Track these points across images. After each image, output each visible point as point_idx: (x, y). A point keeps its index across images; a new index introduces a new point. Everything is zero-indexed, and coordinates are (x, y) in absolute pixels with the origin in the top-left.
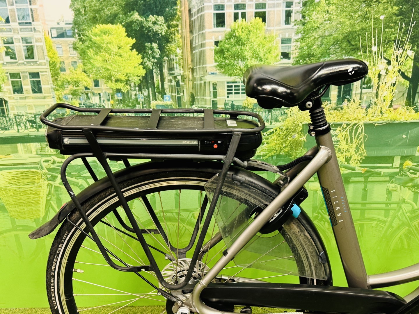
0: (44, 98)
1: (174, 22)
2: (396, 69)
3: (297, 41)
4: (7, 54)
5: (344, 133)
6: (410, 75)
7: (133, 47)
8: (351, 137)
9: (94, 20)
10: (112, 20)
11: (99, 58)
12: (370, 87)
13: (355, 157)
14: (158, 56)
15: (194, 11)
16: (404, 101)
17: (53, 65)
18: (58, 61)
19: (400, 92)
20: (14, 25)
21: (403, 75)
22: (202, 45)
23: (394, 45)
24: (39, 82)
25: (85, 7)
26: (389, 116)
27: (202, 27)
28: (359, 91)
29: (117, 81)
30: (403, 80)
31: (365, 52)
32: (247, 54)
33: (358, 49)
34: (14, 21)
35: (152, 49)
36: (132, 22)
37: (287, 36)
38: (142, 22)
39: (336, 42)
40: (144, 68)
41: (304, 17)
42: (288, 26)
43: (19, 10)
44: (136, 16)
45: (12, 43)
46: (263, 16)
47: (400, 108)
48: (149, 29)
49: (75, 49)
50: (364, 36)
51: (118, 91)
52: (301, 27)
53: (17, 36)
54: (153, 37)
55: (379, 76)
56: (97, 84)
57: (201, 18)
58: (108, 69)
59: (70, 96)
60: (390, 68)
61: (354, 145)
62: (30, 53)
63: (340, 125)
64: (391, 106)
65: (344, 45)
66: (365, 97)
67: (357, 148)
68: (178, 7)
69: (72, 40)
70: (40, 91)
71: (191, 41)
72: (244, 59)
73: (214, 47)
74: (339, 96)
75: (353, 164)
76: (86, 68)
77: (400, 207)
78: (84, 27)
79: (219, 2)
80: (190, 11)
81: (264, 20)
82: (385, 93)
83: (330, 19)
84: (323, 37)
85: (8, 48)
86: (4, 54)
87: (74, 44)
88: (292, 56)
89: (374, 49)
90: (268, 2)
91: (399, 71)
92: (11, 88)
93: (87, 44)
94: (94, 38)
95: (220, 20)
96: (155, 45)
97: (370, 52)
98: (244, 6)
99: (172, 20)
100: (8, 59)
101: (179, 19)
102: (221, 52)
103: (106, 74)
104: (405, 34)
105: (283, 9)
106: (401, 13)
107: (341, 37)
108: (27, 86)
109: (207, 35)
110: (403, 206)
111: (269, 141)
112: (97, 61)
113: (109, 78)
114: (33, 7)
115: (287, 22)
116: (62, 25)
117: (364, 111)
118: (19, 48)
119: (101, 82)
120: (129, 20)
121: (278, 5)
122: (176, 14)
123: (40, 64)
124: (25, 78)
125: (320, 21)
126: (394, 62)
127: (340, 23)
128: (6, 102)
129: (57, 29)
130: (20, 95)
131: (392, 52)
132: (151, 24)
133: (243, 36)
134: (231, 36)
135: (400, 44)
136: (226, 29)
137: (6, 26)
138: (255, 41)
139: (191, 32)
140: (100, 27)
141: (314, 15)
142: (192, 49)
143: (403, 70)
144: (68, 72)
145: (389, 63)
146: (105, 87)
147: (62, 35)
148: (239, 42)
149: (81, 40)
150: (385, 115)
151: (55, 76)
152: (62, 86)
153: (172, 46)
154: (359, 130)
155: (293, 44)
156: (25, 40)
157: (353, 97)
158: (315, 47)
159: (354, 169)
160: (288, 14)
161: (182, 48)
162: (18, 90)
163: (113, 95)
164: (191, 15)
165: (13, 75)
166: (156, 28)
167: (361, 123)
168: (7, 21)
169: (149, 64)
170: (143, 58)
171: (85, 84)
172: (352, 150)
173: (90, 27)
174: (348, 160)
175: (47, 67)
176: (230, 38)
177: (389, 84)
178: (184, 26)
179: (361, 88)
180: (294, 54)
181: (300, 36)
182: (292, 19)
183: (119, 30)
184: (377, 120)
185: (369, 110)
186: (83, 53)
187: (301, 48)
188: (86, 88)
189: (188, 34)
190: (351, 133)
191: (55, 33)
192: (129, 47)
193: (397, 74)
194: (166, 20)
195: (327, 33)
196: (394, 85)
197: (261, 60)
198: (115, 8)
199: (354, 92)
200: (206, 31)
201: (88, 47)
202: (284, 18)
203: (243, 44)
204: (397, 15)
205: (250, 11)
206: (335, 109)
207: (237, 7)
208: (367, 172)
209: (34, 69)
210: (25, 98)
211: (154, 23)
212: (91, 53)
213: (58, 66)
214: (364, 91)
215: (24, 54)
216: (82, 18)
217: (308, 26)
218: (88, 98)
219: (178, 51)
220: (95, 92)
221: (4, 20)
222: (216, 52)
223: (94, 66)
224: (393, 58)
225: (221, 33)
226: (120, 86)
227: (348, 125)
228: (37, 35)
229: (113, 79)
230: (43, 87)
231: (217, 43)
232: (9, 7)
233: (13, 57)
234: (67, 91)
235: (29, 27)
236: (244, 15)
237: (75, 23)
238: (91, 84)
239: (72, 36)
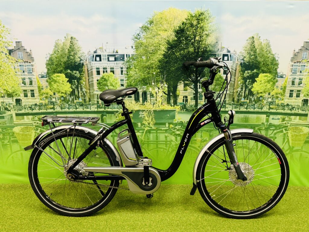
0: (35, 99)
1: (82, 73)
2: (162, 91)
3: (126, 80)
4: (23, 83)
5: (146, 114)
6: (167, 93)
7: (68, 81)
8: (149, 115)
9: (54, 72)
10: (61, 72)
11: (55, 85)
12: (153, 97)
13: (151, 123)
14: (77, 84)
15: (89, 69)
16: (166, 103)
17: (39, 87)
18: (41, 86)
19: (164, 99)
20: (26, 73)
21: (164, 93)
22: (92, 81)
23: (160, 83)
24: (34, 93)
25: (51, 68)
26: (162, 108)
27: (92, 75)
28: (150, 98)
29: (62, 93)
30: (165, 95)
31: (150, 85)
32: (109, 84)
33: (147, 84)
34: (26, 72)
35: (74, 82)
36: (67, 73)
37: (122, 79)
38: (71, 73)
39: (139, 81)
40: (72, 89)
41: (127, 72)
42: (122, 75)
43: (28, 68)
44: (69, 71)
45: (25, 79)
46: (113, 72)
47: (165, 105)
48: (73, 75)
49: (47, 82)
50: (149, 79)
51: (62, 96)
52: (127, 76)
53: (27, 77)
54: (75, 78)
55: (156, 93)
56: (54, 94)
57: (92, 72)
58: (59, 89)
59: (45, 98)
60: (160, 90)
61: (151, 118)
62: (31, 83)
63: (145, 111)
64: (162, 104)
65: (142, 82)
66: (152, 101)
67: (152, 119)
68: (84, 68)
69: (46, 79)
70: (34, 96)
71: (88, 80)
72: (108, 86)
73: (96, 82)
74: (143, 100)
75: (151, 126)
76: (51, 88)
77: (171, 143)
78: (50, 74)
79: (98, 67)
80: (88, 69)
81: (114, 73)
82: (159, 99)
83: (136, 73)
84: (135, 79)
85: (23, 81)
86: (22, 83)
87: (47, 80)
88: (124, 86)
89: (153, 84)
90: (115, 67)
91: (163, 91)
92: (23, 95)
93: (51, 80)
94: (54, 78)
95: (98, 73)
96: (76, 81)
97: (152, 85)
98: (106, 68)
99: (81, 72)
100: (23, 85)
101: (84, 72)
102: (99, 84)
103: (58, 90)
104: (163, 79)
105: (120, 70)
106: (161, 72)
107: (141, 79)
108: (29, 94)
109: (94, 78)
110: (172, 143)
111: (119, 116)
112: (55, 86)
113: (59, 92)
114: (33, 67)
115: (122, 74)
116: (43, 74)
117: (152, 105)
118: (27, 81)
119: (56, 93)
120: (66, 72)
121: (118, 68)
122: (83, 70)
123: (35, 87)
124: (29, 92)
125: (133, 74)
126: (161, 88)
127: (140, 75)
128: (21, 100)
129: (41, 75)
130: (27, 98)
131: (160, 85)
132: (74, 74)
133: (107, 78)
134: (102, 78)
135: (162, 82)
136: (101, 76)
137: (23, 74)
138: (111, 80)
139: (88, 76)
140: (56, 74)
141: (131, 72)
142: (89, 82)
143: (164, 91)
144: (44, 90)
145: (159, 89)
146: (58, 95)
147: (43, 77)
148: (105, 80)
149: (49, 79)
150: (160, 107)
151: (40, 91)
152: (42, 95)
153: (82, 81)
154: (152, 113)
155: (124, 81)
156: (30, 78)
157: (148, 100)
158: (132, 83)
159: (151, 128)
160: (122, 72)
161: (85, 82)
162: (26, 96)
163: (60, 98)
164: (88, 71)
165: (24, 91)
166: (76, 75)
167: (152, 110)
168: (24, 72)
169: (74, 87)
170: (71, 85)
171: (50, 94)
172: (150, 120)
173: (53, 74)
174: (149, 124)
175: (37, 88)
176: (102, 79)
177: (160, 96)
178: (86, 74)
179: (150, 97)
180: (125, 85)
181: (127, 79)
182: (124, 73)
183: (63, 76)
184: (158, 109)
185: (154, 105)
186: (50, 83)
187: (128, 83)
188: (51, 96)
189: (87, 77)
190: (149, 113)
191: (40, 76)
192: (66, 81)
193: (162, 92)
194: (79, 73)
195: (136, 78)
196: (162, 96)
197: (114, 86)
198: (62, 68)
199: (148, 99)
200: (94, 76)
201: (52, 81)
202: (120, 73)
203: (107, 81)
204: (160, 73)
205: (109, 70)
206: (142, 105)
207: (104, 68)
208: (157, 129)
209: (32, 88)
210: (28, 99)
211: (75, 73)
212: (53, 83)
213: (41, 87)
214: (151, 98)
215: (29, 83)
216: (50, 71)
217: (129, 75)
218: (51, 99)
219: (84, 83)
220: (54, 97)
221: (22, 72)
222: (98, 84)
223: (53, 88)
224: (160, 87)
225: (99, 77)
226: (63, 95)
227: (147, 111)
228: (34, 77)
229: (61, 92)
230: (35, 95)
231: (98, 80)
232: (25, 67)
233: (25, 84)
234: (43, 97)
235: (31, 74)
236: (106, 71)
237: (48, 73)
238: (52, 94)
239: (46, 77)
